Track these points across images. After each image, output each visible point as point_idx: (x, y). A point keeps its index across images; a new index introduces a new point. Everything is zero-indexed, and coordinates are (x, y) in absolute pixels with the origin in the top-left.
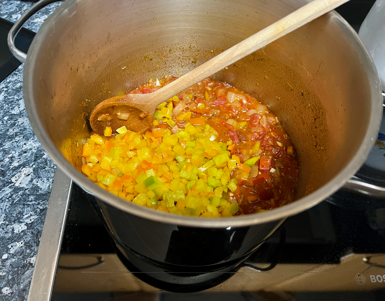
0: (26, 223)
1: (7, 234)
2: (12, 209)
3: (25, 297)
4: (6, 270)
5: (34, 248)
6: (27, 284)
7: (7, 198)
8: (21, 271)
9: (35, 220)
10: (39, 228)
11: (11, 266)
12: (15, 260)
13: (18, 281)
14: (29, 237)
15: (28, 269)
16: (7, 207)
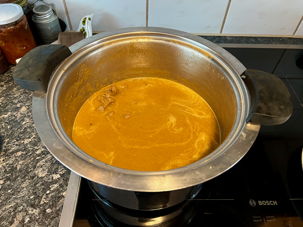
0: (60, 174)
1: (49, 180)
2: (52, 167)
3: (60, 214)
4: (49, 199)
5: (64, 187)
6: (61, 207)
7: (49, 161)
8: (57, 200)
9: (65, 172)
10: (68, 177)
11: (51, 197)
12: (54, 194)
13: (55, 205)
14: (61, 182)
15: (61, 199)
16: (49, 165)
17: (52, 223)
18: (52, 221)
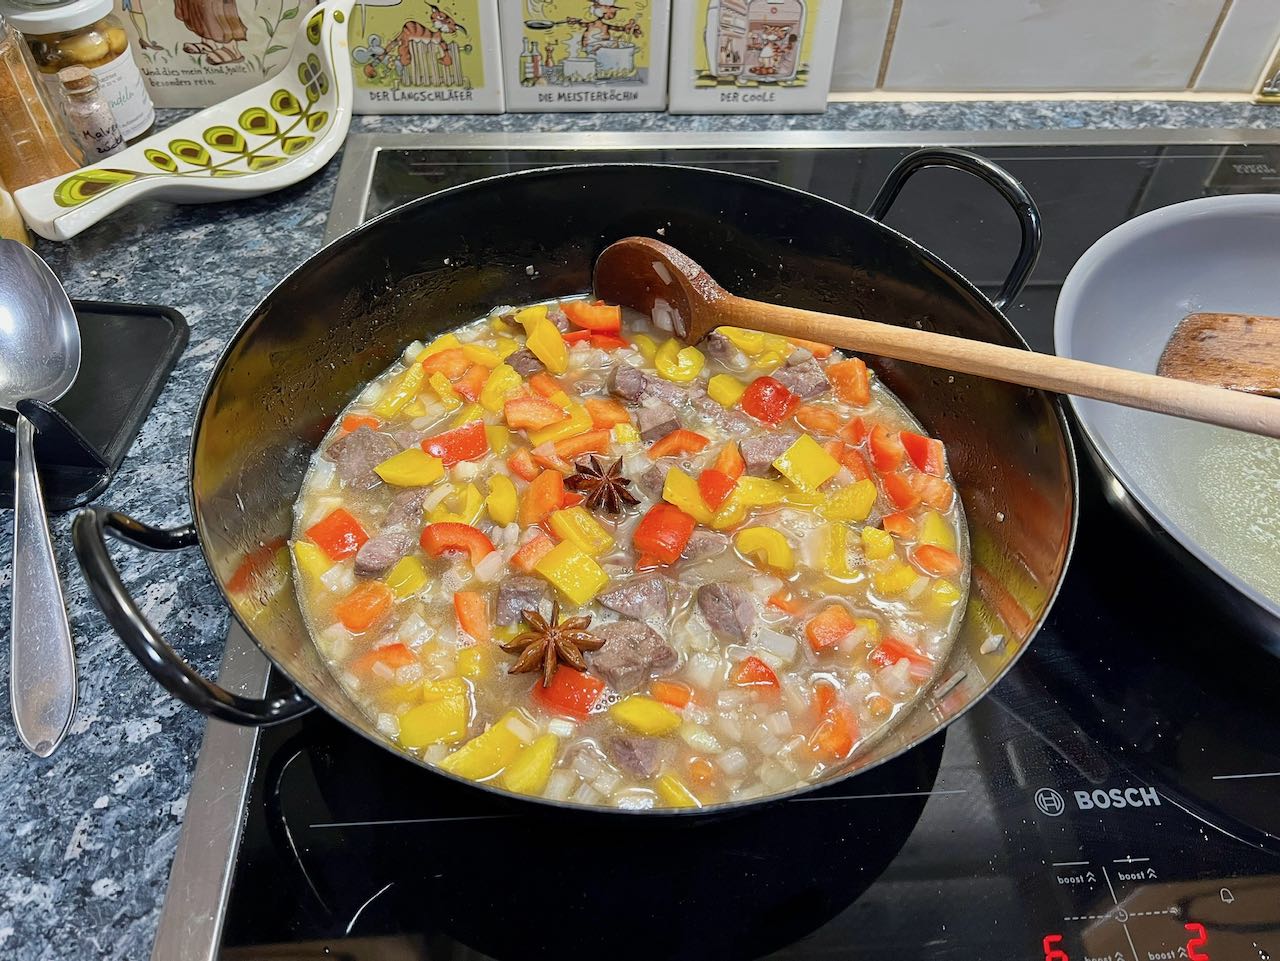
0: (160, 718)
1: (107, 746)
3: (157, 900)
4: (105, 836)
5: (181, 777)
6: (163, 869)
7: (108, 661)
8: (146, 837)
10: (197, 729)
12: (128, 809)
13: (136, 861)
14: (166, 752)
15: (164, 830)
16: (108, 681)
17: (118, 945)
18: (120, 935)
